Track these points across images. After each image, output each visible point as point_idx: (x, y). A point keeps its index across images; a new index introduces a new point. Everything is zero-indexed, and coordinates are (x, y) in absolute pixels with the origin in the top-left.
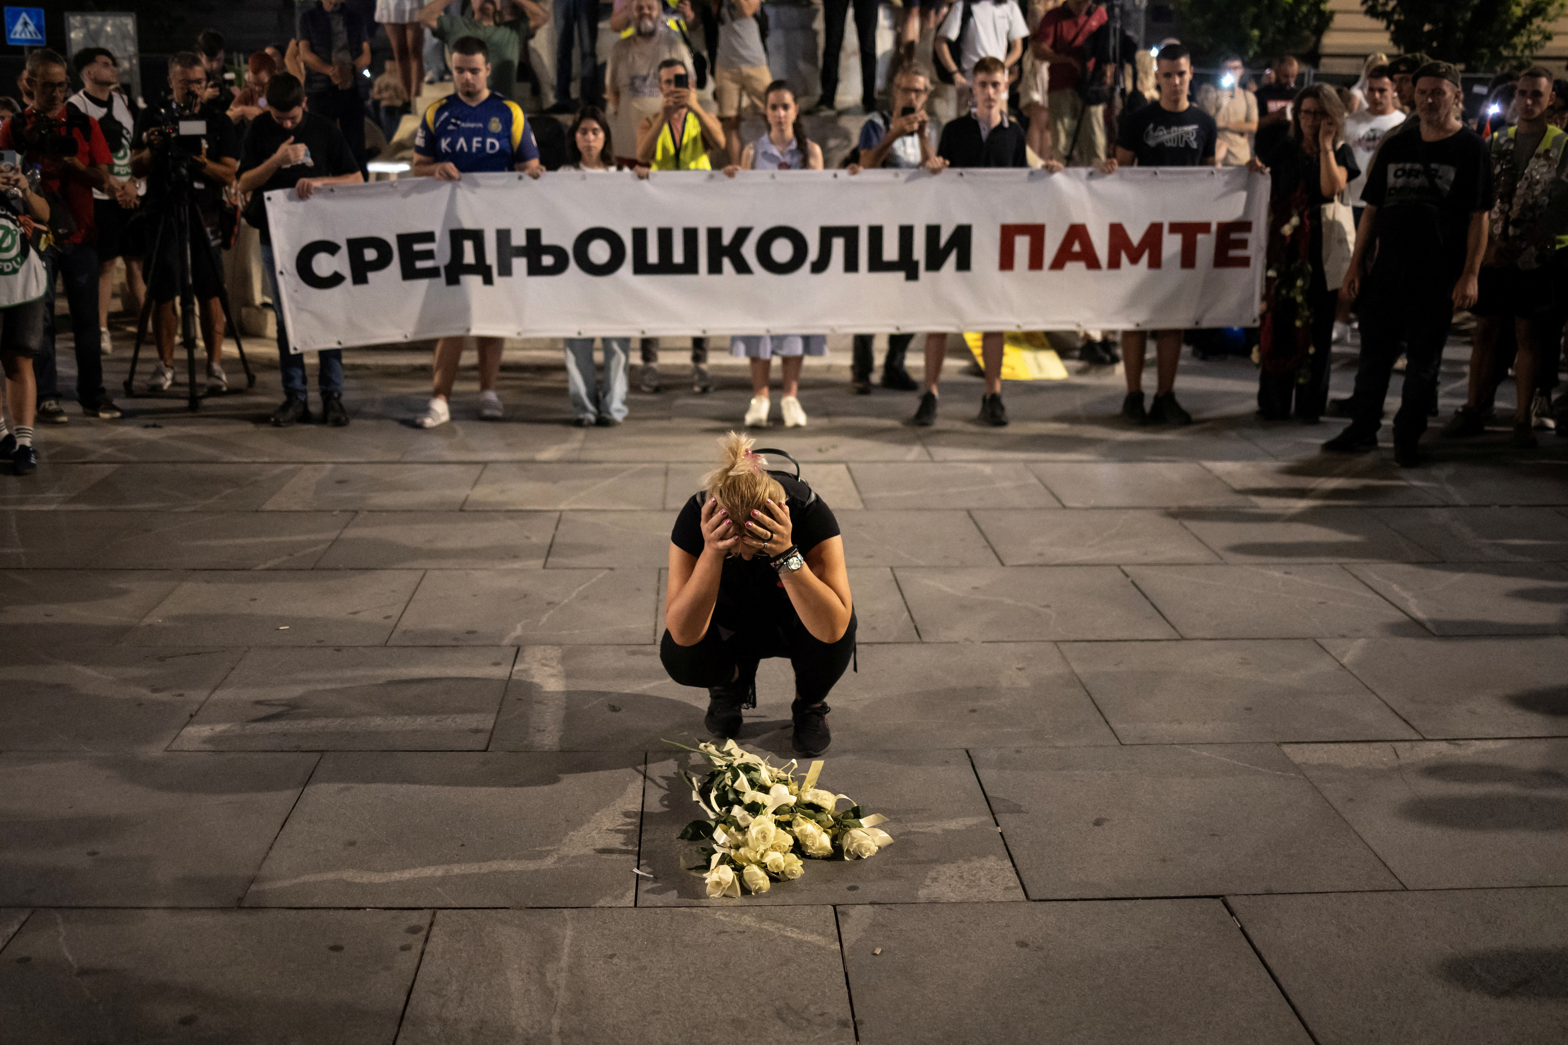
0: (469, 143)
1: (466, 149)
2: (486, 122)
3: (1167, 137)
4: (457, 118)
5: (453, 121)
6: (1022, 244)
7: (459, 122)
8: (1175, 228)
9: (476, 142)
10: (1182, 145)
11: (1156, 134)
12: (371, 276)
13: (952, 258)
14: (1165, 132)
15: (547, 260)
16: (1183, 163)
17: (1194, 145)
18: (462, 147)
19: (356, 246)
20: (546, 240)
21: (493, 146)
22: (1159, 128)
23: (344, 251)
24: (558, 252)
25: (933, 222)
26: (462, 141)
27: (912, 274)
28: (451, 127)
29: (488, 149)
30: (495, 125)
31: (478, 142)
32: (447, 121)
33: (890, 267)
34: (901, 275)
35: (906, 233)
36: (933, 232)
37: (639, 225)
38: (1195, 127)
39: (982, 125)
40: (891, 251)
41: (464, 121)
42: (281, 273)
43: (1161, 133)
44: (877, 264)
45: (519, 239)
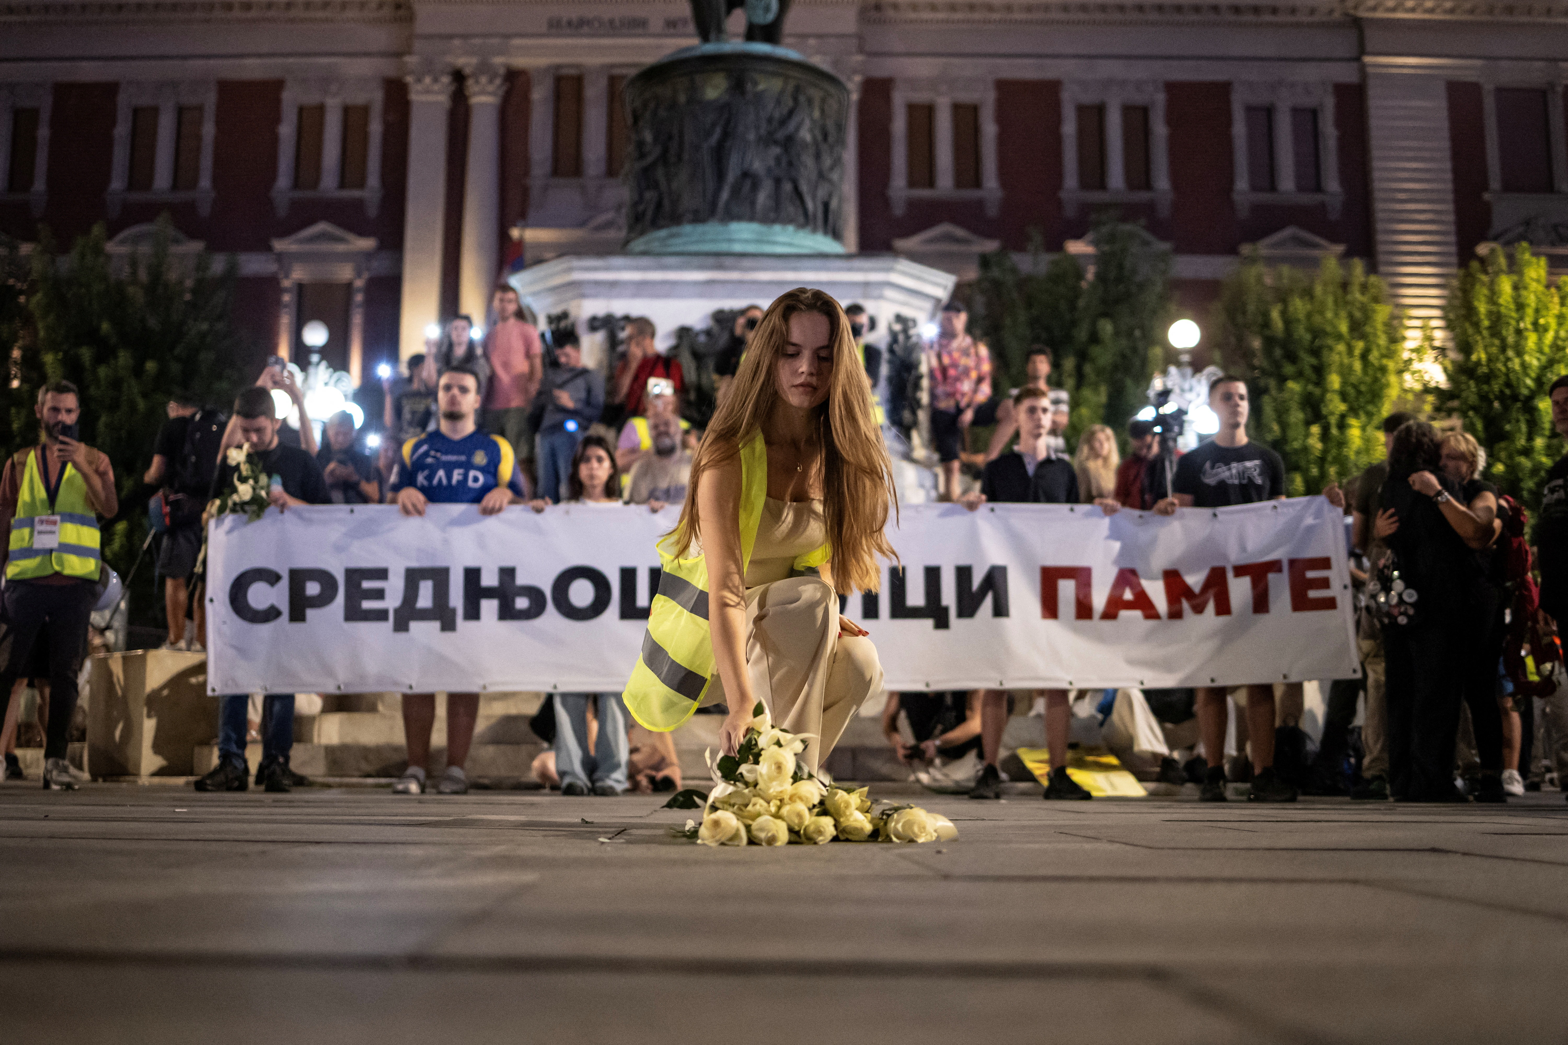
0: (449, 477)
1: (445, 481)
2: (470, 454)
3: (1227, 474)
4: (437, 451)
5: (432, 453)
6: (1067, 589)
7: (439, 455)
8: (1240, 571)
9: (457, 475)
10: (1245, 482)
11: (1215, 471)
12: (310, 613)
13: (988, 603)
14: (1224, 468)
15: (522, 603)
16: (1247, 500)
17: (1259, 481)
18: (440, 480)
19: (298, 577)
20: (521, 580)
21: (476, 479)
22: (1218, 465)
23: (284, 584)
24: (535, 594)
25: (963, 562)
26: (441, 473)
27: (942, 623)
28: (429, 460)
29: (470, 483)
30: (480, 458)
31: (459, 474)
32: (426, 454)
33: (915, 613)
34: (929, 623)
35: (932, 575)
36: (963, 573)
37: (629, 564)
38: (1257, 462)
39: (1027, 460)
40: (916, 596)
41: (446, 453)
42: (211, 600)
43: (1220, 470)
44: (900, 610)
45: (490, 579)
